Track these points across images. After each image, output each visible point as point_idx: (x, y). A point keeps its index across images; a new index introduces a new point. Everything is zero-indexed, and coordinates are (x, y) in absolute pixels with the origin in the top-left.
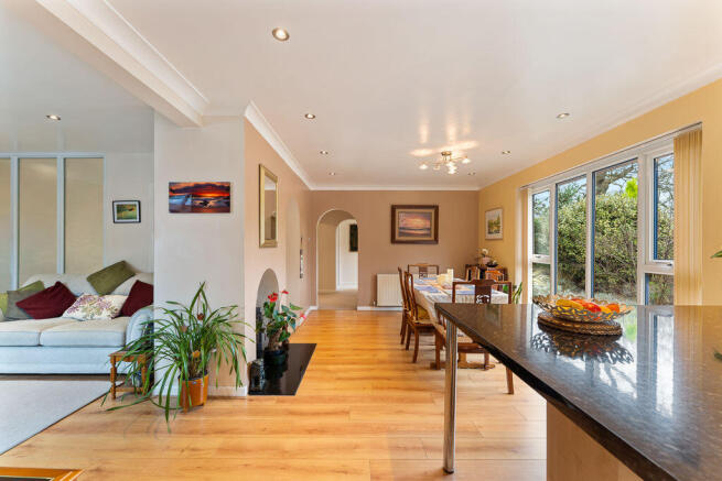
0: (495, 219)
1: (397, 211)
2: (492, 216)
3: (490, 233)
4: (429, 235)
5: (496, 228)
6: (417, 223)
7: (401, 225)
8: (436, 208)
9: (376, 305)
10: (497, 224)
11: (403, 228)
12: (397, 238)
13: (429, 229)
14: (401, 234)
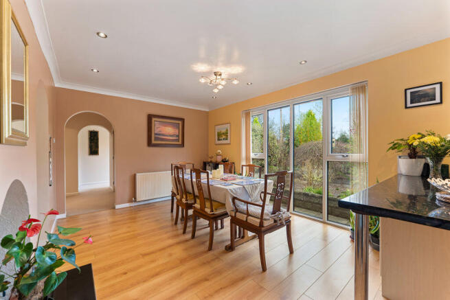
0: (224, 131)
1: (154, 119)
2: (222, 129)
3: (219, 140)
4: (178, 140)
5: (224, 137)
6: (169, 131)
7: (156, 132)
8: (183, 120)
9: (135, 201)
10: (226, 134)
11: (159, 135)
12: (153, 142)
13: (178, 136)
14: (156, 139)
